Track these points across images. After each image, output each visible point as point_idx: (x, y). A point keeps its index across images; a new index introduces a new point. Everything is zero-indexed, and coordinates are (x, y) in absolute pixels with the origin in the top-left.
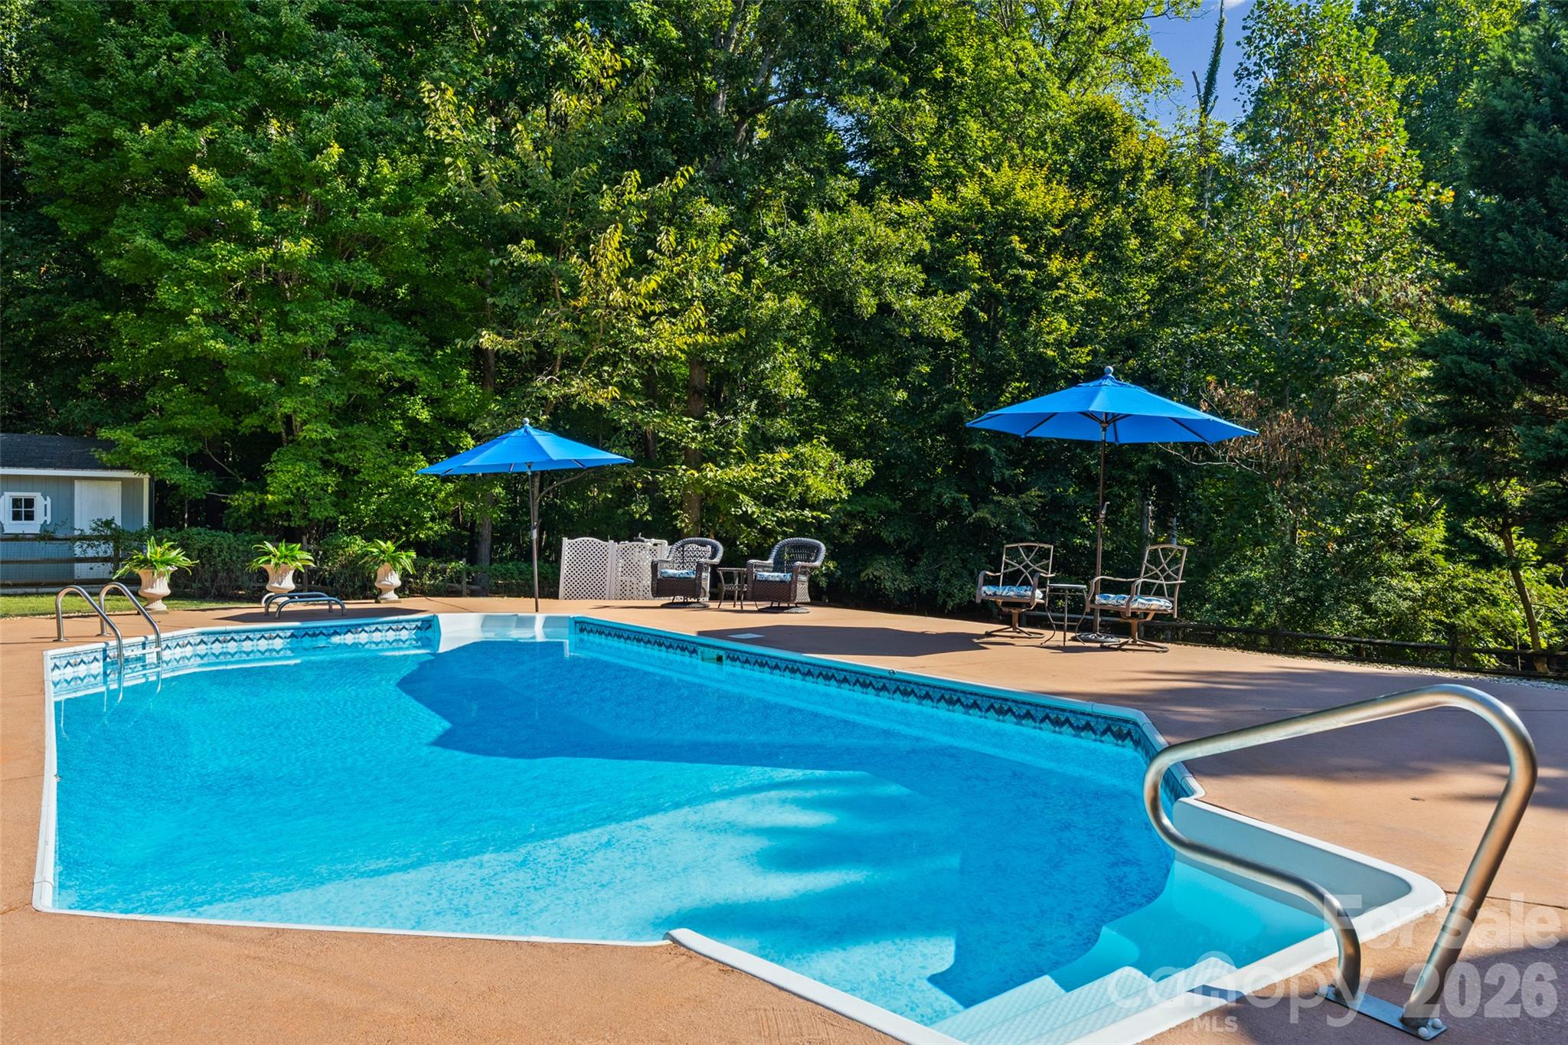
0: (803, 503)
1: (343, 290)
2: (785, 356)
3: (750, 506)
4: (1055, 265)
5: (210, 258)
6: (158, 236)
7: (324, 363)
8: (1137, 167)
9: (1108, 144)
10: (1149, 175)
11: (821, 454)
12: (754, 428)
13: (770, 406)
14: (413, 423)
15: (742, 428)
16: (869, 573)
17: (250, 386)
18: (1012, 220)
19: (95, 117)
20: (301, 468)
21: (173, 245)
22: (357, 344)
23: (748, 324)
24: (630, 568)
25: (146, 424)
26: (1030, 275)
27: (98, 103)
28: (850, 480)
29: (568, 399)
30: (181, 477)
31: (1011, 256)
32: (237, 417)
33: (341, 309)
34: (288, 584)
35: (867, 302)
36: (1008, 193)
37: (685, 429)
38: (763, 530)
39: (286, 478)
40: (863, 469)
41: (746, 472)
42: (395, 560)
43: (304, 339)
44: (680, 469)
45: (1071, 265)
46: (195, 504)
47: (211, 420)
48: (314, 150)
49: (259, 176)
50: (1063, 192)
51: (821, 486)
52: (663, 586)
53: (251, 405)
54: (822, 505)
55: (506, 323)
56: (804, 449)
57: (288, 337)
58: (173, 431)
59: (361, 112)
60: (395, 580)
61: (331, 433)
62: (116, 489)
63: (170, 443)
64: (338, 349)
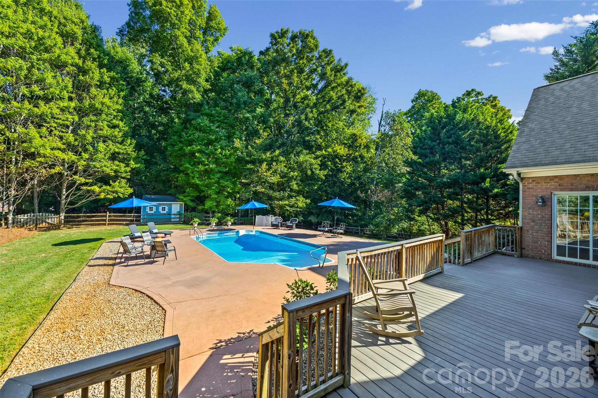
0: (297, 207)
1: (220, 172)
2: (294, 182)
3: (288, 208)
4: (344, 164)
5: (198, 168)
6: (189, 164)
7: (216, 185)
8: (361, 145)
9: (356, 140)
10: (362, 147)
11: (301, 198)
12: (289, 194)
13: (292, 190)
14: (228, 192)
15: (287, 194)
16: (309, 219)
17: (203, 188)
18: (337, 156)
19: (180, 145)
20: (211, 202)
21: (192, 165)
22: (221, 181)
23: (288, 177)
24: (267, 220)
25: (186, 194)
26: (340, 166)
27: (180, 142)
28: (306, 203)
29: (256, 190)
30: (191, 204)
31: (337, 162)
32: (200, 193)
33: (219, 175)
34: (214, 224)
35: (309, 172)
36: (336, 151)
37: (277, 194)
38: (290, 212)
39: (208, 204)
40: (308, 201)
41: (287, 202)
42: (230, 220)
43: (213, 181)
44: (276, 202)
45: (347, 164)
46: (192, 208)
47: (196, 194)
48: (216, 150)
49: (206, 154)
50: (347, 150)
51: (300, 204)
52: (273, 225)
53: (203, 191)
54: (301, 208)
55: (245, 177)
56: (298, 198)
57: (210, 181)
58: (189, 196)
59: (223, 143)
60: (230, 224)
61: (216, 196)
62: (179, 205)
63: (189, 198)
64: (218, 183)
